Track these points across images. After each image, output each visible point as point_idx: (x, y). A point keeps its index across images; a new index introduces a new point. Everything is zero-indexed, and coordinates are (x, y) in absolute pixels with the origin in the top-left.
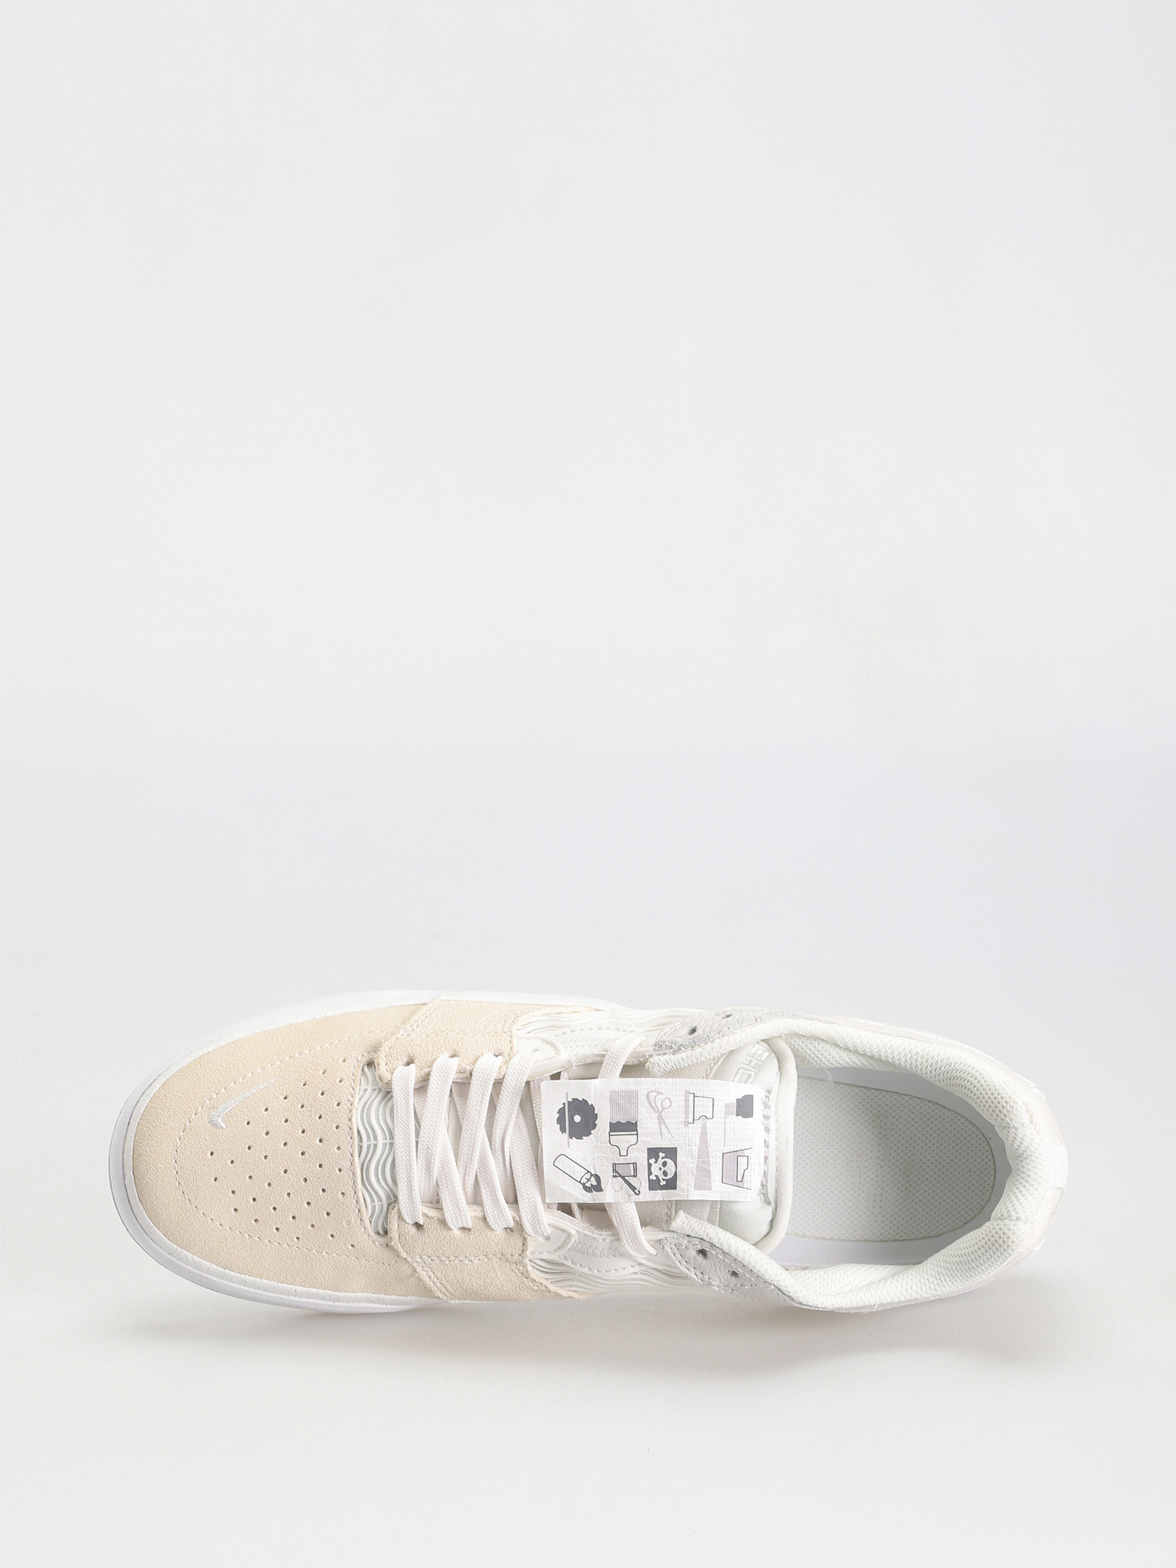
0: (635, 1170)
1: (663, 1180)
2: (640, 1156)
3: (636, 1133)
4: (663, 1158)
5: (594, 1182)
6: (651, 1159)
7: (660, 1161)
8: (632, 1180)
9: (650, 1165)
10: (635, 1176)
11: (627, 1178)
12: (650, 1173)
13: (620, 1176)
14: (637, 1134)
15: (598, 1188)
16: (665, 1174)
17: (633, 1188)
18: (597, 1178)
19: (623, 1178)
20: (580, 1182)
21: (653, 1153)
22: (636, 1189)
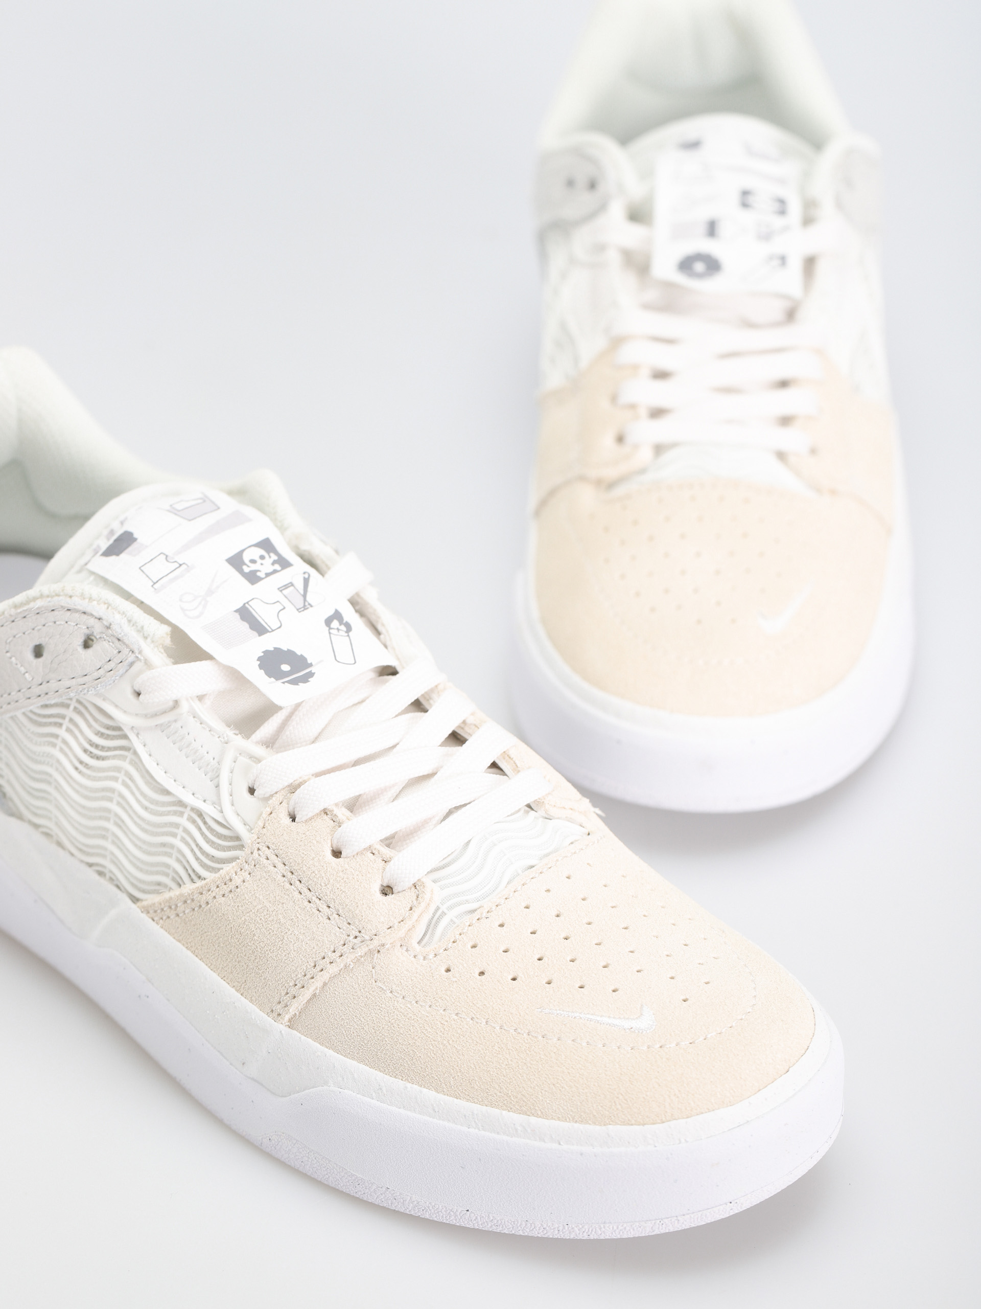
0: (286, 587)
1: (270, 557)
2: (267, 588)
3: (247, 605)
4: (248, 566)
5: (335, 624)
6: (259, 577)
7: (253, 567)
8: (300, 585)
9: (268, 575)
10: (292, 584)
11: (302, 592)
12: (275, 572)
13: (305, 600)
14: (248, 603)
15: (337, 616)
16: (262, 557)
17: (306, 581)
18: (328, 622)
19: (305, 596)
20: (348, 636)
21: (253, 578)
22: (304, 578)
